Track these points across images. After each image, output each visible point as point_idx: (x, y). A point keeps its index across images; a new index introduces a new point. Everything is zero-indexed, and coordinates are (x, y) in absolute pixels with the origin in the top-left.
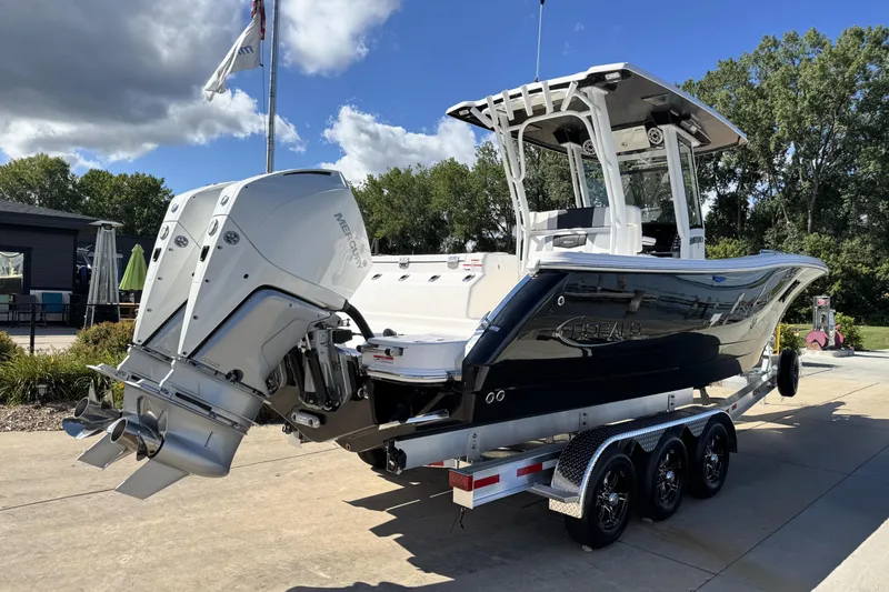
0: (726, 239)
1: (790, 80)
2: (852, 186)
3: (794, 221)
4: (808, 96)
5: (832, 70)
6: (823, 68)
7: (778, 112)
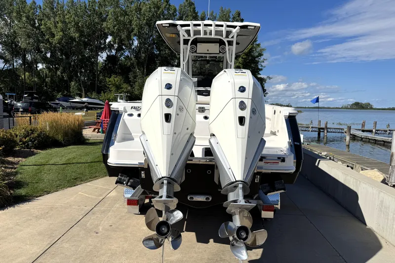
0: (114, 76)
1: (139, 9)
2: (160, 58)
3: (140, 70)
4: (145, 19)
5: (153, 10)
6: (150, 8)
7: (134, 23)
